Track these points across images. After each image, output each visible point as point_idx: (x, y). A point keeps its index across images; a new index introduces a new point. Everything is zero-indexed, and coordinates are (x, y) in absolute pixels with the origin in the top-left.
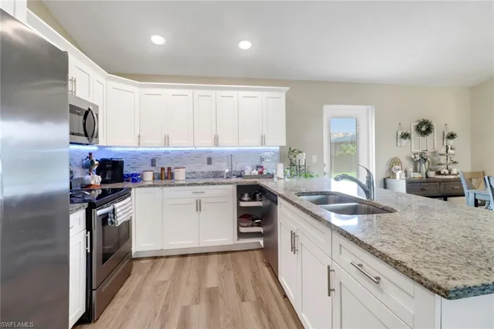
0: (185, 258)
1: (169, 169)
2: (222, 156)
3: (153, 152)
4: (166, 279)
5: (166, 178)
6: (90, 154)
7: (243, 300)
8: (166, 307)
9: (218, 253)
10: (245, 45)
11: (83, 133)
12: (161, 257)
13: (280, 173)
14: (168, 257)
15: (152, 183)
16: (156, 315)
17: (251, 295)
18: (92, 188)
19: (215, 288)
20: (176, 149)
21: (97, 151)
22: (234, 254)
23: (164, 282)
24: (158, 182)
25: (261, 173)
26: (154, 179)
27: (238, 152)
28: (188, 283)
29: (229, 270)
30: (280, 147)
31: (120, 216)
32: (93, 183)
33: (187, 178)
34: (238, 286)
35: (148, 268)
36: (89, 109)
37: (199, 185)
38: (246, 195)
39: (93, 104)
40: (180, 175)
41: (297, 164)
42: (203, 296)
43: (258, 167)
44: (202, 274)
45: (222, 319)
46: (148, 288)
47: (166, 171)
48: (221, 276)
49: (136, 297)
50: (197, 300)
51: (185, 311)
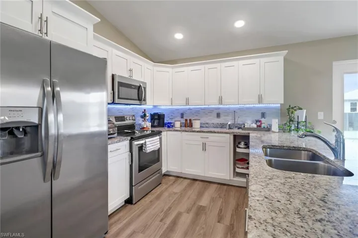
0: (194, 181)
1: (190, 120)
2: (228, 112)
3: (182, 109)
4: (178, 192)
5: (189, 126)
6: (145, 110)
7: (219, 222)
8: (170, 208)
9: (219, 184)
10: (240, 24)
11: (137, 98)
12: (182, 177)
13: (275, 128)
14: (185, 178)
15: (179, 129)
16: (163, 211)
17: (227, 220)
18: (145, 129)
19: (204, 206)
20: (196, 107)
21: (153, 108)
22: (230, 187)
23: (175, 193)
24: (184, 128)
25: (260, 126)
26: (181, 126)
27: (241, 109)
28: (188, 198)
29: (220, 197)
30: (281, 104)
31: (149, 147)
32: (145, 126)
33: (201, 127)
34: (221, 210)
35: (171, 183)
36: (140, 85)
37: (204, 132)
38: (243, 143)
39: (142, 82)
40: (197, 125)
41: (296, 119)
42: (194, 209)
43: (257, 121)
44: (200, 195)
45: (198, 228)
46: (166, 194)
47: (188, 122)
48: (213, 200)
49: (158, 197)
50: (188, 211)
51: (179, 215)
